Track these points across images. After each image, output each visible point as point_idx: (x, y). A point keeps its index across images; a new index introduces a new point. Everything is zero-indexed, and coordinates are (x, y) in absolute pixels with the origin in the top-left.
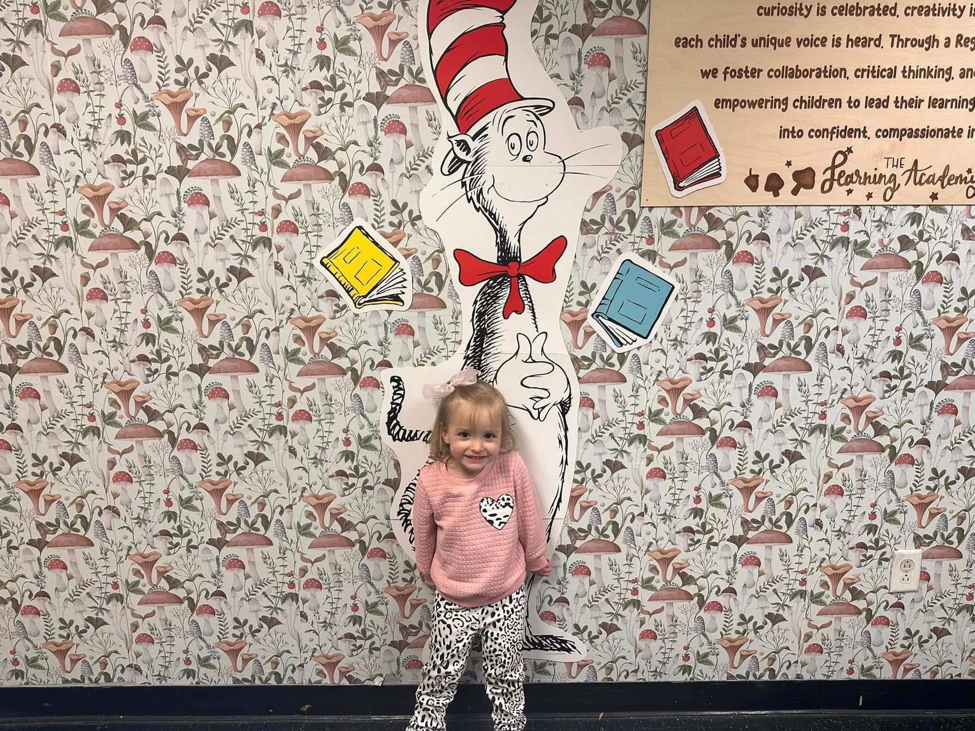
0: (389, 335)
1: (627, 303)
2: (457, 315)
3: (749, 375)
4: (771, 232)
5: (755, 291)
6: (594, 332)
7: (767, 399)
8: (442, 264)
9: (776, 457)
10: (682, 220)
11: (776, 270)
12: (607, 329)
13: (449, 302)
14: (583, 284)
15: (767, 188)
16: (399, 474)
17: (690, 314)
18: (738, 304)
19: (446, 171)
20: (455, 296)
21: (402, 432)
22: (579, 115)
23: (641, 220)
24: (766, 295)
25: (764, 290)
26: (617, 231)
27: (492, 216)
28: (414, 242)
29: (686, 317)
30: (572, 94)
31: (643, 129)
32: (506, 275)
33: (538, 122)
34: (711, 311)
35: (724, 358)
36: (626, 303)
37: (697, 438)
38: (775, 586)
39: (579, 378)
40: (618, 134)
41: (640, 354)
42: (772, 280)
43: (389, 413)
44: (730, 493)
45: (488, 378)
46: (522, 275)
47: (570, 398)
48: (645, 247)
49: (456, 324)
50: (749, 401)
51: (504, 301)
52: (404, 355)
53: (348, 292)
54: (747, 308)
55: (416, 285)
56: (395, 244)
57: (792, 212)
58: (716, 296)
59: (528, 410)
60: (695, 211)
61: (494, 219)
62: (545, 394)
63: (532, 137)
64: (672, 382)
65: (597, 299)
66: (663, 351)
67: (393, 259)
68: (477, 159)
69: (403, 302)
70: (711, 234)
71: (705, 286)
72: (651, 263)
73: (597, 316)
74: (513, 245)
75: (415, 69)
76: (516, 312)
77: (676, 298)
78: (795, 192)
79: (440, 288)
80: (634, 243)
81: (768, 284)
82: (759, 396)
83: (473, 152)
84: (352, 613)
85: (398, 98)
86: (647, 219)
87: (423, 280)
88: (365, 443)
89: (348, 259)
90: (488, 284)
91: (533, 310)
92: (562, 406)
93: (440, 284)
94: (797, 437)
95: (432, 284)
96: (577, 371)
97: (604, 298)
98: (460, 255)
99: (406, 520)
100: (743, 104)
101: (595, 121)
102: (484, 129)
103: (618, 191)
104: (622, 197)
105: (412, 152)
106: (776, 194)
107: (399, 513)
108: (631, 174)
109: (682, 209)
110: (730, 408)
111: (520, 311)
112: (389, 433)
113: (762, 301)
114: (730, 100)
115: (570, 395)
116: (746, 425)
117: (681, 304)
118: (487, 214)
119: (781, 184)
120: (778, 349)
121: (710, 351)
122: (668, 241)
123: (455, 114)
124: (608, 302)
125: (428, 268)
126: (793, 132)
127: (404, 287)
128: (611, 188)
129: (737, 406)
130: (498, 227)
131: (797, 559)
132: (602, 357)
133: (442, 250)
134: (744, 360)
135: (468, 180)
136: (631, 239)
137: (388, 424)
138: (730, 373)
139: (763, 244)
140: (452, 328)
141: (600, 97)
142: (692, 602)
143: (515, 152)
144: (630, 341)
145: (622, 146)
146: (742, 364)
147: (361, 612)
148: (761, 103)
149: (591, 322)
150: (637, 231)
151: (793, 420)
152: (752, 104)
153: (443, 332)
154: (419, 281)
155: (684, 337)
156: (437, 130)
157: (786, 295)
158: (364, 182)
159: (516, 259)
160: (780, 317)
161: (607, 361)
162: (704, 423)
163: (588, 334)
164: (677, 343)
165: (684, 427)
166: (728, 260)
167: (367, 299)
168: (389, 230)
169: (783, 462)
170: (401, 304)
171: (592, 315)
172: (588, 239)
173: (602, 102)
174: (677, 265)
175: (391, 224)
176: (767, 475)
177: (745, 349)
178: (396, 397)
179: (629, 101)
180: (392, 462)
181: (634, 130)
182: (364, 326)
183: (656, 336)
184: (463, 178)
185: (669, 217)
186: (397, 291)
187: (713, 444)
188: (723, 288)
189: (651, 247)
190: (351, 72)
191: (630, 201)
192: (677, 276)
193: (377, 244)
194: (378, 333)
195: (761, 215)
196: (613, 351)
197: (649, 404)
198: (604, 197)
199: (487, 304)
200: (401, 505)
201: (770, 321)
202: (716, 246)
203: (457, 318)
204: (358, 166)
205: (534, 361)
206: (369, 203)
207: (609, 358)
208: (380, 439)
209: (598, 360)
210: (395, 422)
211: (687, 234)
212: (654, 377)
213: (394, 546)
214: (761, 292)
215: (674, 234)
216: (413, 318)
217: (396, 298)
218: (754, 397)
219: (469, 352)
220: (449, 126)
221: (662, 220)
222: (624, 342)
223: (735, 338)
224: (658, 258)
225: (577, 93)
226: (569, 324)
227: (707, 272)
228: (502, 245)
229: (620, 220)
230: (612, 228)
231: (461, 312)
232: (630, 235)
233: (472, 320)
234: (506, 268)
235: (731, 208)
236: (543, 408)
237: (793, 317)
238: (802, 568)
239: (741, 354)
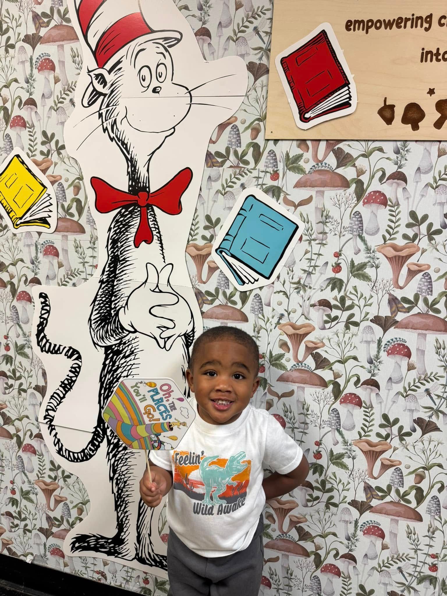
0: (39, 254)
1: (249, 241)
2: (94, 240)
3: (378, 330)
4: (408, 171)
5: (388, 236)
6: (218, 268)
7: (398, 358)
8: (82, 192)
9: (407, 424)
10: (308, 155)
11: (413, 214)
12: (230, 266)
13: (87, 228)
14: (208, 218)
15: (405, 120)
16: (46, 383)
17: (315, 257)
18: (368, 250)
19: (86, 104)
20: (92, 222)
21: (48, 345)
22: (206, 46)
23: (265, 154)
24: (400, 242)
25: (399, 236)
26: (241, 165)
27: (124, 146)
28: (58, 170)
29: (310, 260)
30: (198, 25)
31: (268, 57)
32: (136, 204)
33: (167, 54)
34: (337, 255)
35: (351, 307)
36: (249, 239)
37: (319, 390)
38: (400, 564)
39: (202, 313)
40: (243, 64)
41: (263, 294)
42: (409, 226)
43: (38, 326)
44: (354, 454)
45: (120, 304)
46: (151, 206)
47: (193, 330)
48: (269, 182)
49: (93, 249)
50: (377, 357)
51: (135, 230)
52: (51, 275)
53: (8, 213)
54: (378, 255)
55: (60, 209)
56: (44, 171)
57: (434, 148)
58: (344, 239)
59: (155, 338)
60: (323, 145)
61: (126, 149)
62: (170, 324)
63: (161, 69)
64: (294, 327)
65: (221, 233)
66: (285, 293)
67: (42, 185)
68: (112, 92)
69: (49, 225)
70: (340, 171)
71: (331, 227)
72: (274, 200)
73: (221, 252)
74: (142, 175)
75: (62, 9)
76: (146, 241)
77: (301, 239)
78: (438, 125)
79: (80, 213)
80: (258, 178)
81: (403, 230)
82: (389, 354)
83: (109, 85)
84: (11, 496)
85: (49, 38)
86: (272, 152)
87: (66, 205)
88: (20, 350)
89: (8, 184)
90: (120, 212)
91: (161, 241)
92: (186, 338)
93: (80, 210)
94: (432, 405)
95: (73, 210)
96: (200, 305)
97: (227, 234)
98: (96, 182)
99: (51, 426)
100: (377, 24)
101: (221, 51)
102: (119, 62)
103: (243, 122)
104: (247, 128)
105: (59, 87)
106: (415, 127)
107: (45, 418)
108: (256, 105)
109: (309, 143)
110: (355, 363)
111: (149, 241)
112: (38, 345)
113: (395, 248)
114: (363, 21)
115: (194, 328)
116: (373, 383)
117: (305, 245)
118: (120, 144)
119: (422, 115)
120: (413, 303)
121: (335, 299)
122: (293, 177)
123: (94, 49)
124: (231, 238)
125: (70, 194)
126: (438, 54)
127: (51, 211)
128: (236, 119)
129: (363, 361)
130: (129, 157)
131: (427, 540)
132: (224, 294)
133: (81, 178)
134: (373, 312)
135: (104, 111)
136: (255, 173)
137: (38, 335)
138: (356, 324)
139: (398, 185)
140: (89, 253)
141: (226, 26)
142: (308, 559)
143: (146, 84)
144: (253, 281)
145: (246, 76)
146: (371, 317)
147: (17, 497)
148: (399, 22)
149: (215, 257)
150: (261, 165)
151: (428, 386)
152: (389, 25)
153: (82, 256)
154: (63, 206)
155: (308, 280)
156: (79, 65)
157: (424, 243)
158: (22, 115)
159: (145, 189)
160: (416, 268)
161: (229, 298)
162: (327, 375)
163: (213, 269)
164: (300, 286)
165: (304, 376)
166: (358, 200)
167: (22, 221)
168: (40, 158)
169: (414, 430)
170: (48, 226)
171: (216, 250)
172: (213, 171)
173: (228, 32)
174: (302, 203)
175: (42, 153)
176: (395, 442)
177: (374, 300)
178: (43, 312)
179: (256, 29)
180: (41, 371)
181: (260, 59)
182: (21, 245)
183: (278, 277)
184: (100, 109)
185: (295, 150)
186: (45, 215)
187: (336, 398)
188: (352, 231)
189: (275, 183)
190: (13, 17)
191: (254, 133)
192: (301, 215)
193: (30, 171)
194: (30, 252)
195: (397, 152)
196: (236, 289)
197: (270, 347)
198: (229, 128)
199: (120, 232)
200: (47, 410)
201: (404, 271)
202: (345, 184)
203: (94, 244)
204: (18, 101)
205: (161, 292)
206: (25, 133)
207: (232, 295)
208: (32, 348)
209: (221, 296)
210: (42, 335)
211: (314, 171)
212: (276, 320)
213: (42, 445)
214: (394, 239)
215: (300, 170)
216: (57, 241)
217: (44, 221)
218: (383, 355)
219: (104, 277)
220: (90, 62)
221: (287, 154)
222: (247, 281)
223: (363, 286)
224: (282, 195)
225: (204, 23)
226: (193, 257)
227: (334, 213)
228: (133, 175)
229: (244, 154)
230: (237, 161)
231: (97, 238)
232: (254, 169)
233: (107, 246)
234: (136, 197)
235: (363, 143)
236: (169, 338)
237: (432, 269)
238: (432, 551)
239: (370, 305)
